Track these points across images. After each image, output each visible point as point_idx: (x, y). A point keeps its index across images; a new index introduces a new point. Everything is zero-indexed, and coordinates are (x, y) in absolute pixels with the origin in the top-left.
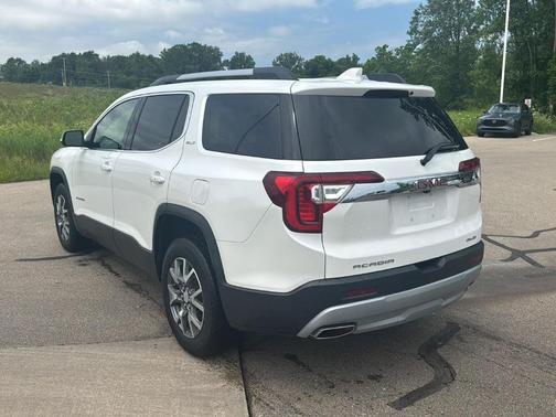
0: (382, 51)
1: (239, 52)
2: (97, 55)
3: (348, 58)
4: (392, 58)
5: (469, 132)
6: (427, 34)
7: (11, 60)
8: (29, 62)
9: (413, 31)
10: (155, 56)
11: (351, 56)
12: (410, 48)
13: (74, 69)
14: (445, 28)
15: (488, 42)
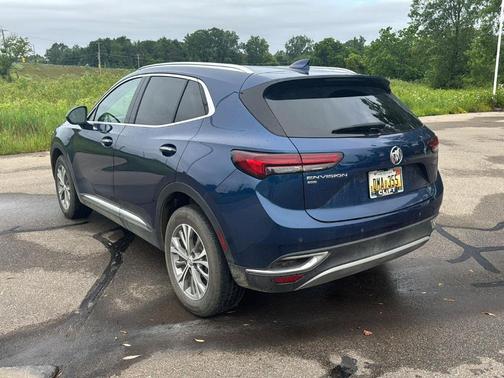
0: (386, 33)
1: (255, 36)
2: (129, 40)
3: (355, 40)
4: (395, 40)
5: (461, 109)
6: (428, 15)
7: (55, 45)
8: (71, 47)
9: (414, 13)
10: (179, 40)
11: (358, 38)
12: (412, 30)
13: (109, 52)
14: (445, 10)
15: (486, 21)
